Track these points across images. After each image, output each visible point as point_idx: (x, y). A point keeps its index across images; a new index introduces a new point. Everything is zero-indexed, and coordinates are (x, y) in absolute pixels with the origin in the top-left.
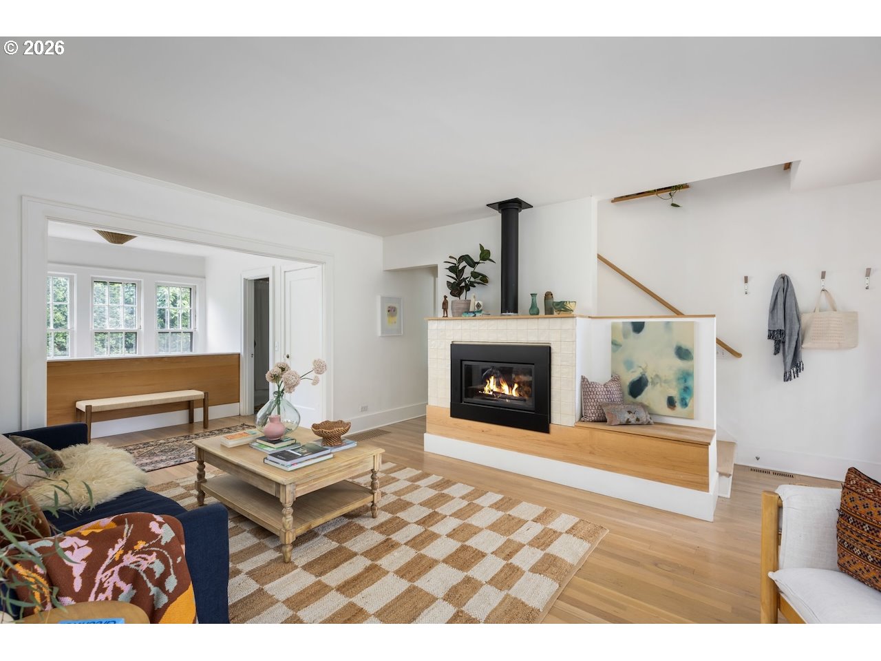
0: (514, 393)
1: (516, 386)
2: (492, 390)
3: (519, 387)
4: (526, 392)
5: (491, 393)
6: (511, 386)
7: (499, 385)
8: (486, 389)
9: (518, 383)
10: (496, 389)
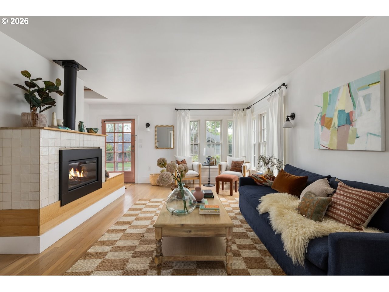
0: (82, 176)
1: (82, 172)
2: (72, 176)
3: (83, 172)
4: (86, 174)
5: (72, 178)
6: (80, 172)
7: (75, 173)
8: (70, 176)
9: (83, 170)
10: (74, 175)
